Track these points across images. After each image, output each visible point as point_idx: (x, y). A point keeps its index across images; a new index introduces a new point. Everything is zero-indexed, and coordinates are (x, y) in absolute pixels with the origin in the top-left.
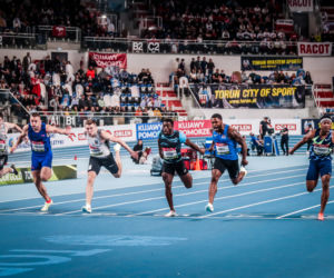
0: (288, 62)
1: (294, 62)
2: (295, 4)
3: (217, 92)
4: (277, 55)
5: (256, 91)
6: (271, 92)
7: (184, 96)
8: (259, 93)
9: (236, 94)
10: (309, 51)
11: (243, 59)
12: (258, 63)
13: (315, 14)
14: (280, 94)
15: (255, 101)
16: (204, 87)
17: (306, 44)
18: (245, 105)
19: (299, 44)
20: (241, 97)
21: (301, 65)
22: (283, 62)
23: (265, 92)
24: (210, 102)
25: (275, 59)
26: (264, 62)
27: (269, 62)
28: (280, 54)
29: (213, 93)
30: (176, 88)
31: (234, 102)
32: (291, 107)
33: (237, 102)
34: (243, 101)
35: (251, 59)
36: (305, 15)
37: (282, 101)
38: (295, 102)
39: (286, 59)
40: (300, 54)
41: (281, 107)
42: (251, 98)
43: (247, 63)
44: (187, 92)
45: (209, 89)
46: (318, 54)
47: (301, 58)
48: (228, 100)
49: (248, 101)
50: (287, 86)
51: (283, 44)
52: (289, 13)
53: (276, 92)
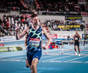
0: (78, 18)
1: (80, 18)
2: (80, 2)
3: (58, 26)
4: (75, 16)
6: (73, 26)
7: (49, 27)
8: (70, 27)
10: (84, 15)
11: (65, 17)
12: (70, 18)
13: (86, 4)
14: (76, 27)
15: (69, 29)
16: (55, 25)
17: (83, 13)
18: (66, 30)
19: (81, 13)
20: (65, 28)
21: (82, 19)
22: (77, 18)
23: (72, 26)
24: (56, 29)
25: (74, 17)
26: (71, 18)
27: (73, 18)
28: (76, 16)
29: (57, 26)
30: (47, 25)
31: (63, 29)
32: (79, 31)
33: (64, 29)
34: (65, 29)
35: (68, 17)
36: (83, 5)
37: (76, 29)
38: (80, 29)
39: (78, 17)
40: (82, 16)
42: (68, 28)
43: (67, 18)
44: (50, 26)
45: (56, 25)
46: (87, 16)
47: (82, 17)
48: (61, 28)
50: (78, 25)
51: (77, 13)
52: (79, 4)
53: (75, 26)
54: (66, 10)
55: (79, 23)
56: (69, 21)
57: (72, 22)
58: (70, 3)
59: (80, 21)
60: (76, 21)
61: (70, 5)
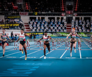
0: (17, 17)
1: (18, 17)
2: (18, 2)
4: (14, 15)
5: (9, 25)
8: (10, 25)
9: (4, 25)
10: (22, 14)
12: (9, 17)
13: (23, 4)
15: (9, 27)
17: (21, 12)
19: (20, 12)
20: (5, 26)
21: (20, 18)
22: (15, 17)
23: (11, 25)
27: (12, 17)
28: (15, 15)
31: (3, 28)
32: (18, 29)
33: (4, 28)
34: (5, 27)
36: (21, 5)
37: (16, 28)
38: (19, 28)
40: (20, 15)
41: (15, 29)
43: (6, 17)
46: (25, 15)
47: (20, 16)
48: (2, 27)
49: (7, 27)
50: (17, 24)
51: (15, 12)
52: (17, 4)
53: (14, 25)
54: (6, 9)
55: (18, 21)
56: (8, 20)
57: (11, 21)
58: (8, 3)
59: (18, 20)
60: (15, 20)
61: (8, 5)
